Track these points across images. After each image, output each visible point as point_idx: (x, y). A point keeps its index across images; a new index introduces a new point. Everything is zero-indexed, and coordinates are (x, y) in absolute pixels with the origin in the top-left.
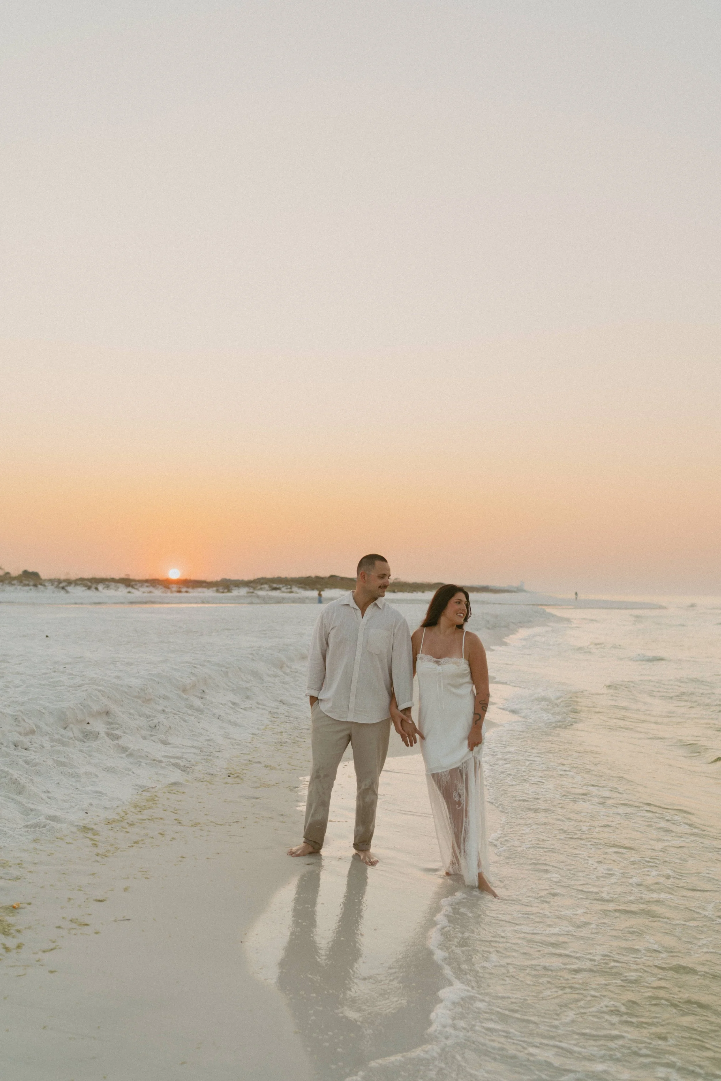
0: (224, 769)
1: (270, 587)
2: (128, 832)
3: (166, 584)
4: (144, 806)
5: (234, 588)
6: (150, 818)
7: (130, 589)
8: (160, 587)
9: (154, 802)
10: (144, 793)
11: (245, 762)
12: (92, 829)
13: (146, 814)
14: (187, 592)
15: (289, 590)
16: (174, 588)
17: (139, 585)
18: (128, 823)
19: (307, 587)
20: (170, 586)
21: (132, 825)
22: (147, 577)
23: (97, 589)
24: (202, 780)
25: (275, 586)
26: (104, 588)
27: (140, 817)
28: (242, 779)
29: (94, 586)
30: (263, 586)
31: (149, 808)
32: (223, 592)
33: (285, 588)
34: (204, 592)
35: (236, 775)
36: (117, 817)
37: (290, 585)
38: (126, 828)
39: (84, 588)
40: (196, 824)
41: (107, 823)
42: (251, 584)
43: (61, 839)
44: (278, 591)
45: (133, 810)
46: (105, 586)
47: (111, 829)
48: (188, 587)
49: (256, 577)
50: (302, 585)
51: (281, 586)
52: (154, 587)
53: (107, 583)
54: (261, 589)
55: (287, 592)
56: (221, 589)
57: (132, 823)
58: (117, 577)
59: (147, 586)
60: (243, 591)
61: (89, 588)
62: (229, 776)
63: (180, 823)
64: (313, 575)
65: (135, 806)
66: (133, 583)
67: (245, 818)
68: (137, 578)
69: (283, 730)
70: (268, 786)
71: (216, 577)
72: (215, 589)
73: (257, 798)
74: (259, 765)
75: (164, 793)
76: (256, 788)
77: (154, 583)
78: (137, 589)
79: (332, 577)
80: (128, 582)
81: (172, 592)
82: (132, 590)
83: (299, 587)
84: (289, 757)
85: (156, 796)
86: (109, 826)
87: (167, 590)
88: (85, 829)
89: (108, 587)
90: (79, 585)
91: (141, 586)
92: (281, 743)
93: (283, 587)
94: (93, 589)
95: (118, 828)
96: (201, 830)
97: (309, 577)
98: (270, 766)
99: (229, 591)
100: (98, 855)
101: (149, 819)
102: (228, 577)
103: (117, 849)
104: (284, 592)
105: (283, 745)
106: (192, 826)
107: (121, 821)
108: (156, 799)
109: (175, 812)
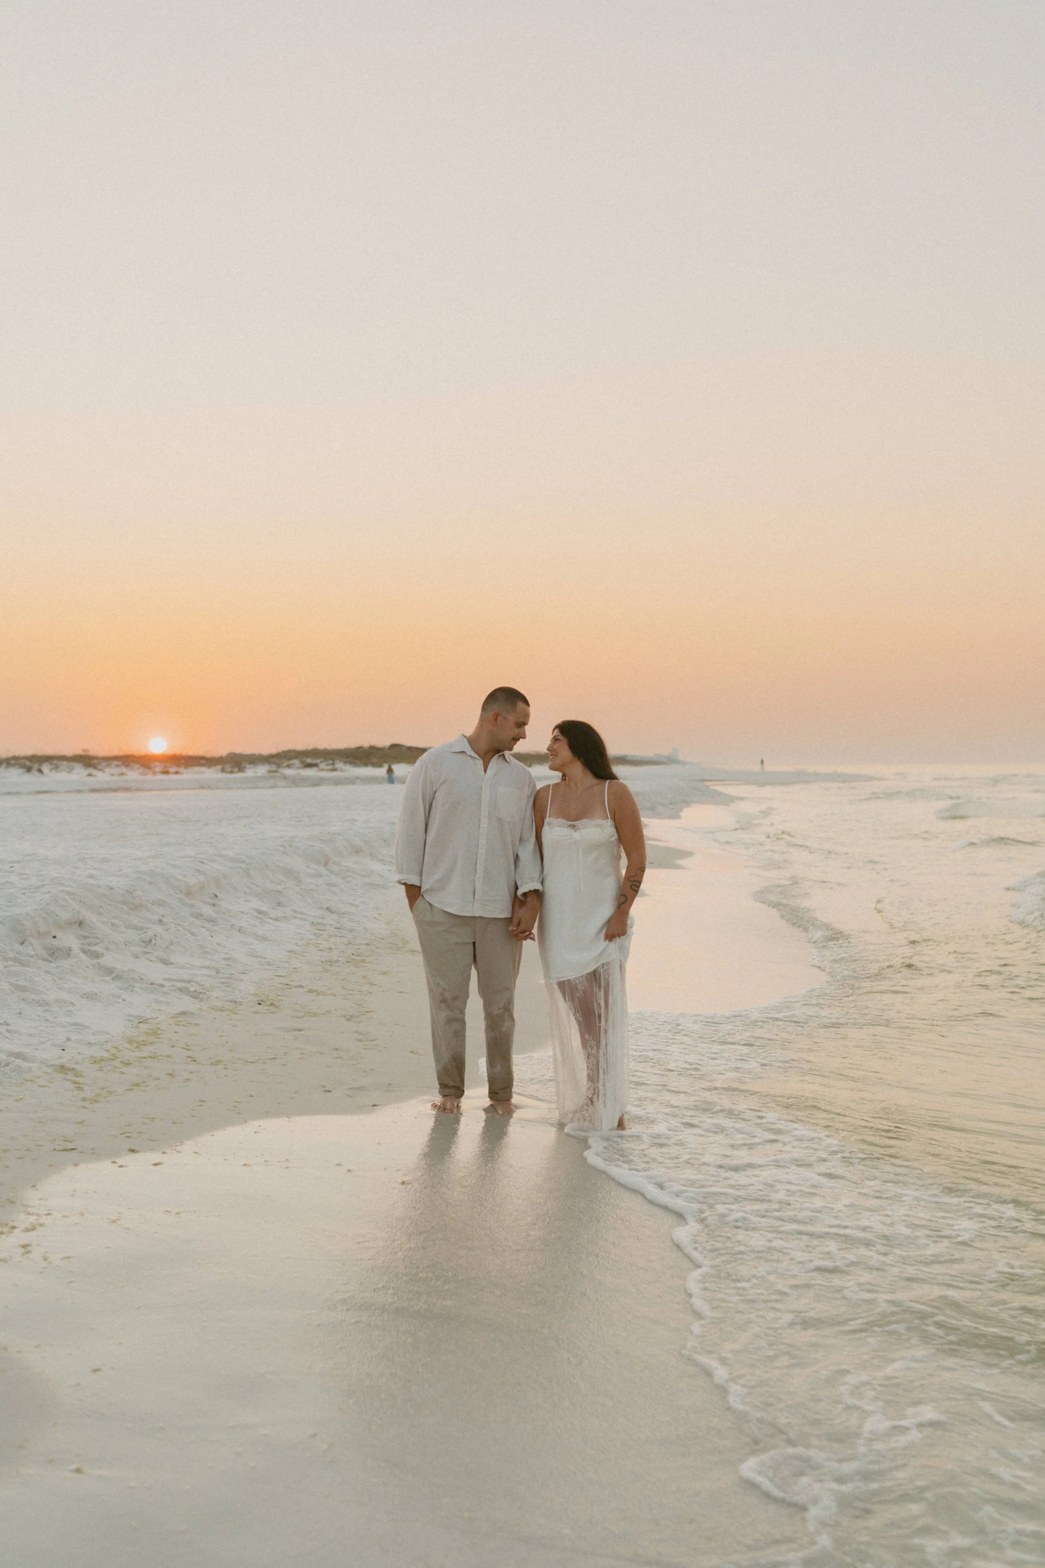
0: (251, 994)
1: (302, 762)
2: (123, 1073)
3: (145, 762)
4: (143, 1041)
5: (248, 766)
6: (152, 1055)
7: (91, 770)
8: (137, 766)
9: (157, 1036)
10: (141, 1025)
11: (281, 986)
12: (73, 1069)
13: (146, 1051)
14: (177, 773)
15: (330, 767)
16: (158, 767)
17: (104, 764)
18: (122, 1062)
19: (358, 762)
20: (152, 765)
21: (128, 1064)
22: (116, 752)
23: (40, 771)
24: (222, 1009)
25: (309, 761)
26: (51, 770)
27: (138, 1054)
28: (276, 1007)
29: (36, 766)
30: (291, 762)
31: (150, 1043)
32: (232, 772)
33: (324, 764)
34: (203, 773)
35: (269, 1002)
36: (105, 1055)
37: (333, 760)
38: (120, 1068)
39: (20, 771)
40: (218, 1062)
41: (93, 1062)
42: (273, 760)
43: (31, 1081)
44: (315, 769)
45: (128, 1046)
46: (53, 766)
47: (99, 1068)
48: (179, 766)
49: (280, 750)
50: (350, 759)
51: (318, 761)
52: (127, 766)
53: (55, 762)
54: (289, 766)
55: (328, 770)
56: (228, 767)
57: (127, 1062)
58: (69, 752)
59: (117, 766)
60: (262, 770)
61: (29, 770)
62: (260, 1004)
63: (194, 1061)
64: (366, 744)
65: (130, 1041)
66: (95, 761)
67: (285, 1054)
68: (101, 754)
69: (332, 946)
70: (316, 1015)
71: (222, 751)
72: (219, 767)
73: (300, 1030)
74: (300, 990)
75: (170, 1025)
76: (298, 1017)
77: (127, 760)
78: (101, 770)
79: (394, 746)
80: (87, 761)
81: (154, 773)
82: (94, 772)
83: (345, 763)
84: (343, 980)
85: (159, 1029)
86: (97, 1066)
87: (146, 770)
88: (63, 1069)
89: (57, 768)
90: (14, 765)
91: (107, 766)
92: (331, 962)
93: (321, 762)
94: (35, 772)
95: (109, 1068)
96: (225, 1069)
97: (360, 748)
98: (316, 991)
99: (241, 770)
100: (84, 1100)
101: (151, 1057)
102: (238, 751)
103: (110, 1093)
104: (323, 770)
105: (333, 964)
106: (212, 1064)
107: (112, 1060)
108: (159, 1032)
109: (187, 1047)
